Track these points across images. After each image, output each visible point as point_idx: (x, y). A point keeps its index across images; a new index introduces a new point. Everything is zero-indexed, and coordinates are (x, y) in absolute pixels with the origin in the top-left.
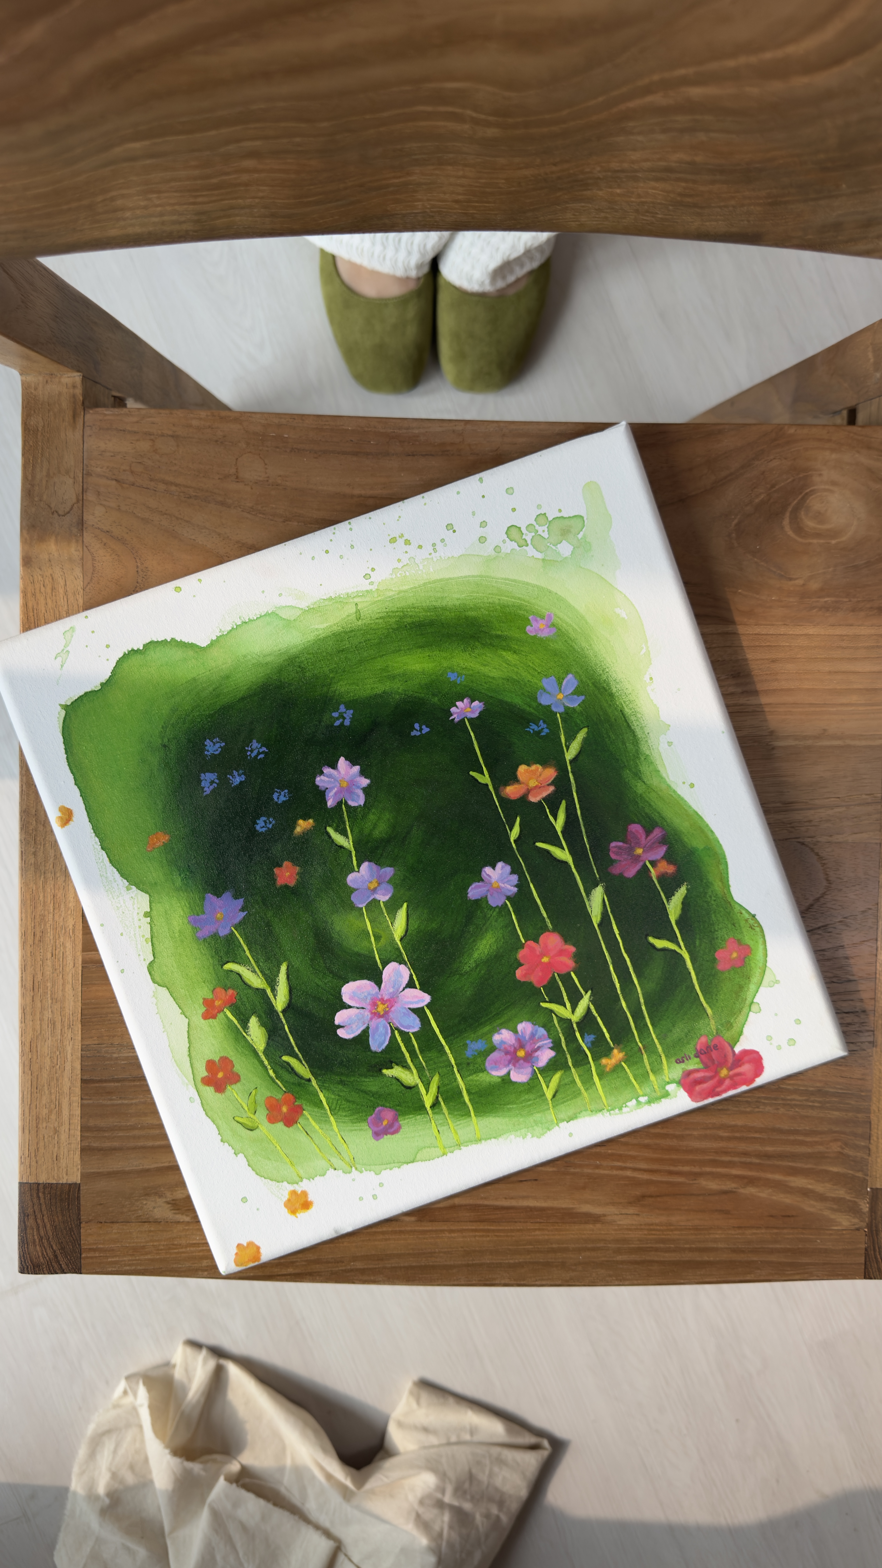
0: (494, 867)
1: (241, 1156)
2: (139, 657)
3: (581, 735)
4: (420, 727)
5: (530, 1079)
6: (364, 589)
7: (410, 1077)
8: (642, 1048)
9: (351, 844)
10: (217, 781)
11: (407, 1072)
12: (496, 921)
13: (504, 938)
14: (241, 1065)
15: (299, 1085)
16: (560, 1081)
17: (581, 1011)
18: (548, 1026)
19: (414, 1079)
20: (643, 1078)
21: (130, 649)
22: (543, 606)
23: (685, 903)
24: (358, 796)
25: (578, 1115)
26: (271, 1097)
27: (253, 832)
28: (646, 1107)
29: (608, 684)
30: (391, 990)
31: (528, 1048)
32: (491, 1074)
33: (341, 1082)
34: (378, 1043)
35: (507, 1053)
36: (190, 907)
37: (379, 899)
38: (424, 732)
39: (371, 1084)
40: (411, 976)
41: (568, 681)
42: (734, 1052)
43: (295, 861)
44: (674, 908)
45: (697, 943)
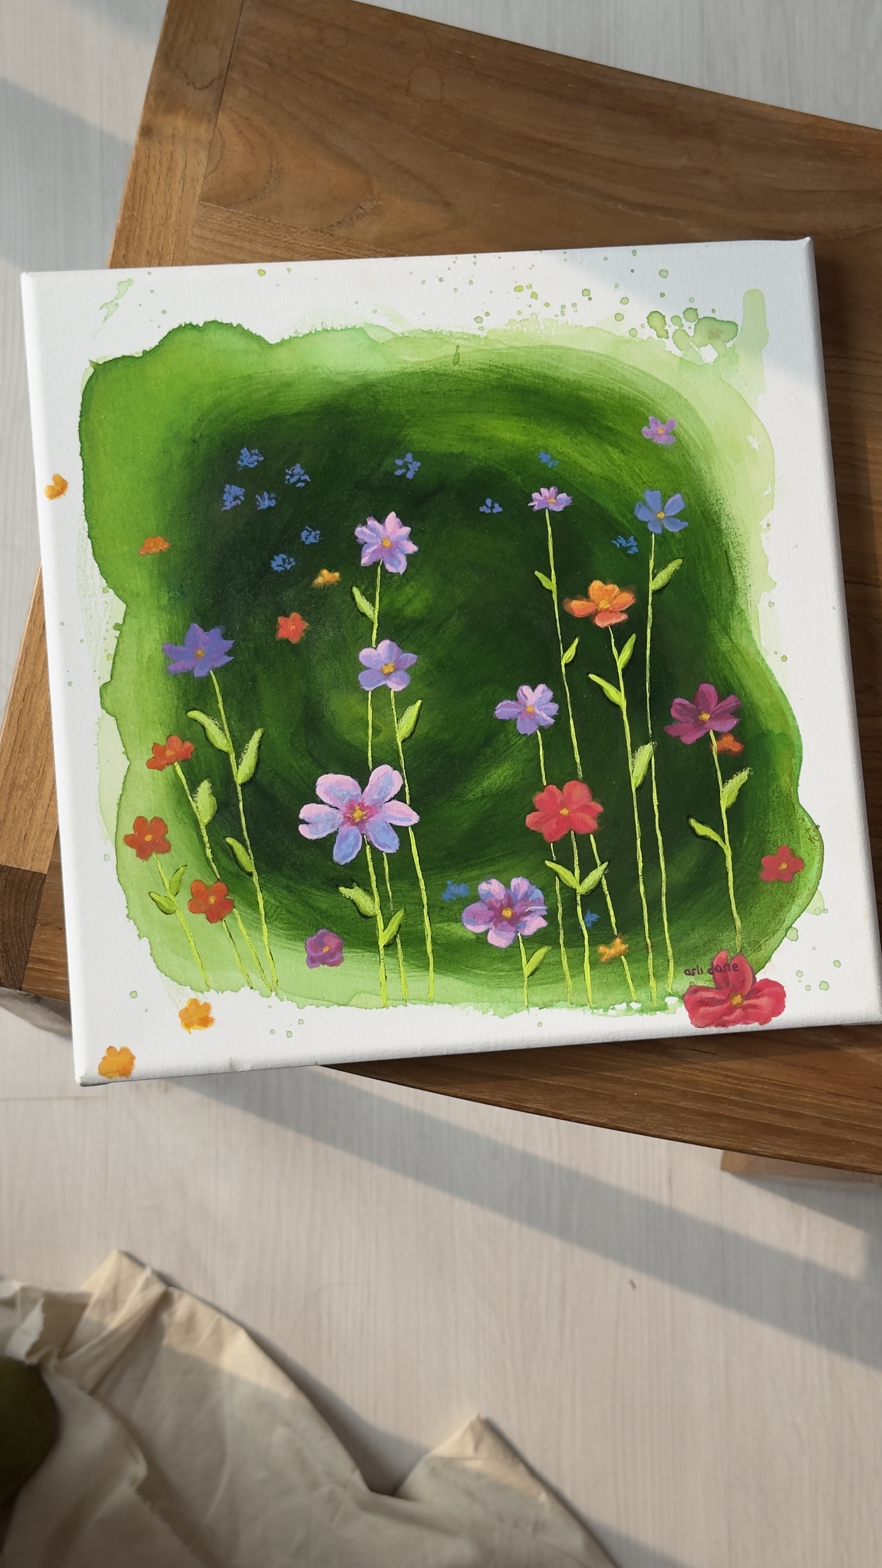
0: (534, 688)
1: (145, 940)
2: (195, 333)
3: (673, 566)
4: (493, 503)
5: (510, 946)
6: (472, 333)
7: (369, 904)
8: (650, 946)
9: (377, 614)
10: (243, 498)
11: (368, 898)
12: (520, 751)
13: (523, 774)
14: (176, 834)
15: (238, 876)
16: (544, 958)
17: (591, 883)
18: (547, 889)
19: (374, 907)
20: (642, 981)
21: (188, 323)
22: (669, 410)
23: (743, 791)
24: (400, 563)
25: (555, 1004)
26: (201, 881)
27: (267, 568)
28: (637, 1015)
29: (719, 518)
30: (376, 797)
31: (518, 909)
32: (465, 927)
33: (288, 888)
34: (343, 854)
35: (491, 908)
36: (169, 633)
37: (390, 687)
38: (495, 511)
39: (322, 900)
40: (403, 786)
41: (674, 501)
42: (755, 979)
43: (305, 615)
44: (728, 793)
45: (745, 840)
